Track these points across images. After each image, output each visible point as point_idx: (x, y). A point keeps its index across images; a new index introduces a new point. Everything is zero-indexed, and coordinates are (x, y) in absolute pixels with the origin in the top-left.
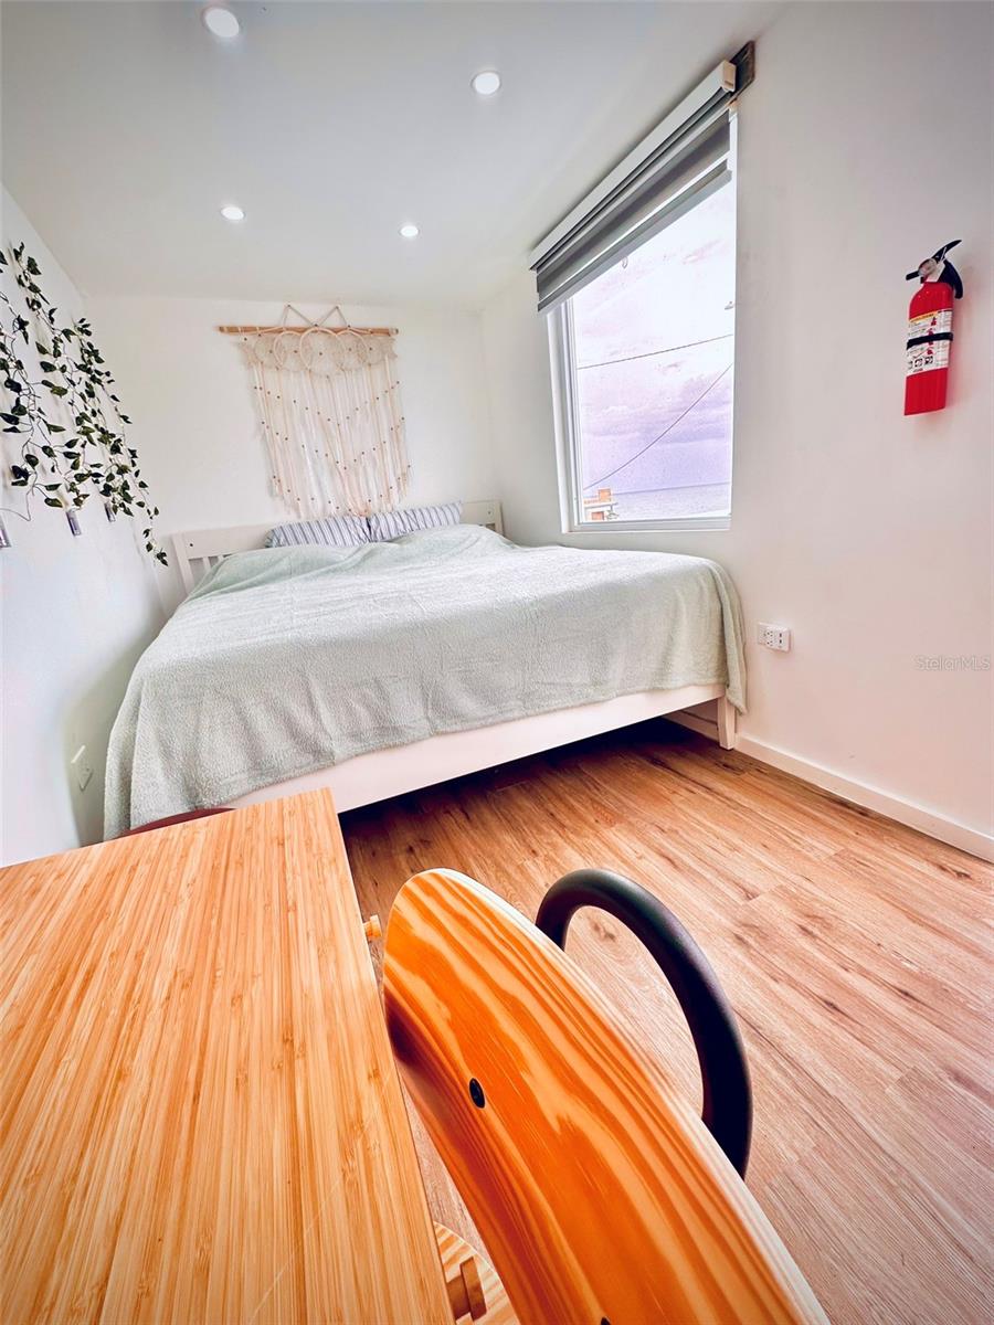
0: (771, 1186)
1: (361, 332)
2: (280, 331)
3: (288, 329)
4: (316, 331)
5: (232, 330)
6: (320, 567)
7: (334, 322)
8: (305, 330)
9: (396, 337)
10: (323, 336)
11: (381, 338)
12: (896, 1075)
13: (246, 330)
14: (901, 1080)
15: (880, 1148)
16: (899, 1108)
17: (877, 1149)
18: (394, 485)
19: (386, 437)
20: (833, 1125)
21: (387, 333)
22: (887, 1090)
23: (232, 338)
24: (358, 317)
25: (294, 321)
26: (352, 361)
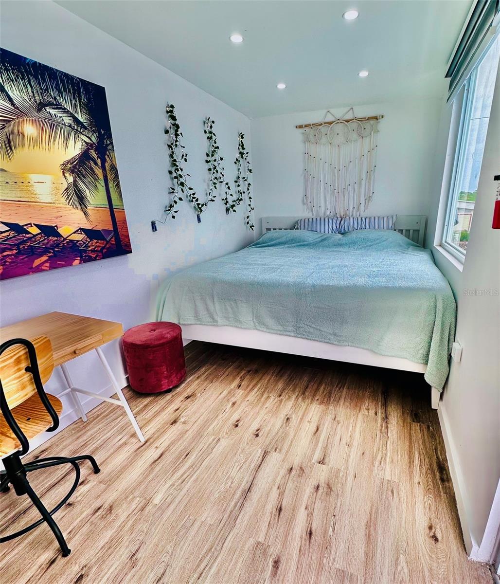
0: (189, 516)
1: (361, 120)
2: (321, 125)
3: (324, 124)
4: (338, 123)
5: (301, 127)
6: (299, 242)
7: (349, 116)
8: (333, 122)
9: (381, 120)
10: (341, 125)
11: (372, 122)
12: (261, 540)
13: (306, 126)
14: (259, 543)
15: (224, 542)
16: (246, 544)
17: (223, 542)
18: (363, 202)
19: (364, 176)
20: (224, 526)
21: (376, 118)
22: (251, 539)
23: (301, 130)
24: (361, 113)
25: (330, 118)
26: (354, 136)
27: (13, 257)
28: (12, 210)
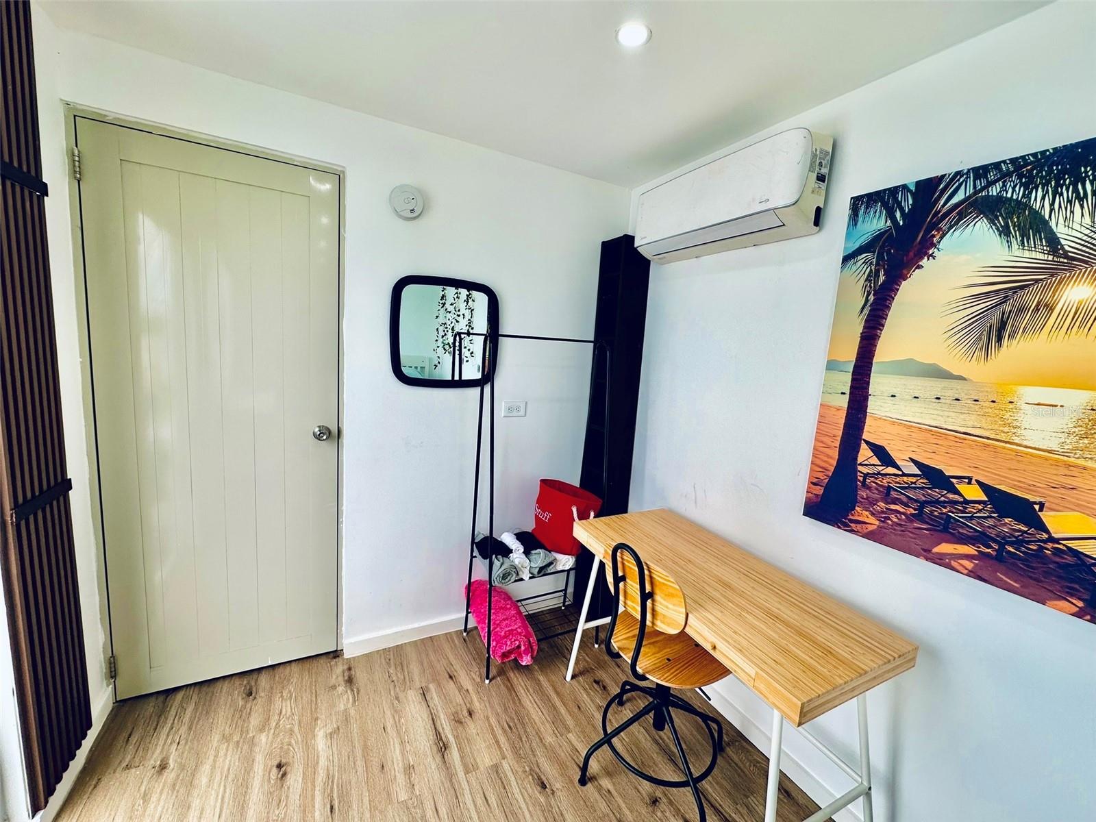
27: (903, 517)
28: (942, 445)
